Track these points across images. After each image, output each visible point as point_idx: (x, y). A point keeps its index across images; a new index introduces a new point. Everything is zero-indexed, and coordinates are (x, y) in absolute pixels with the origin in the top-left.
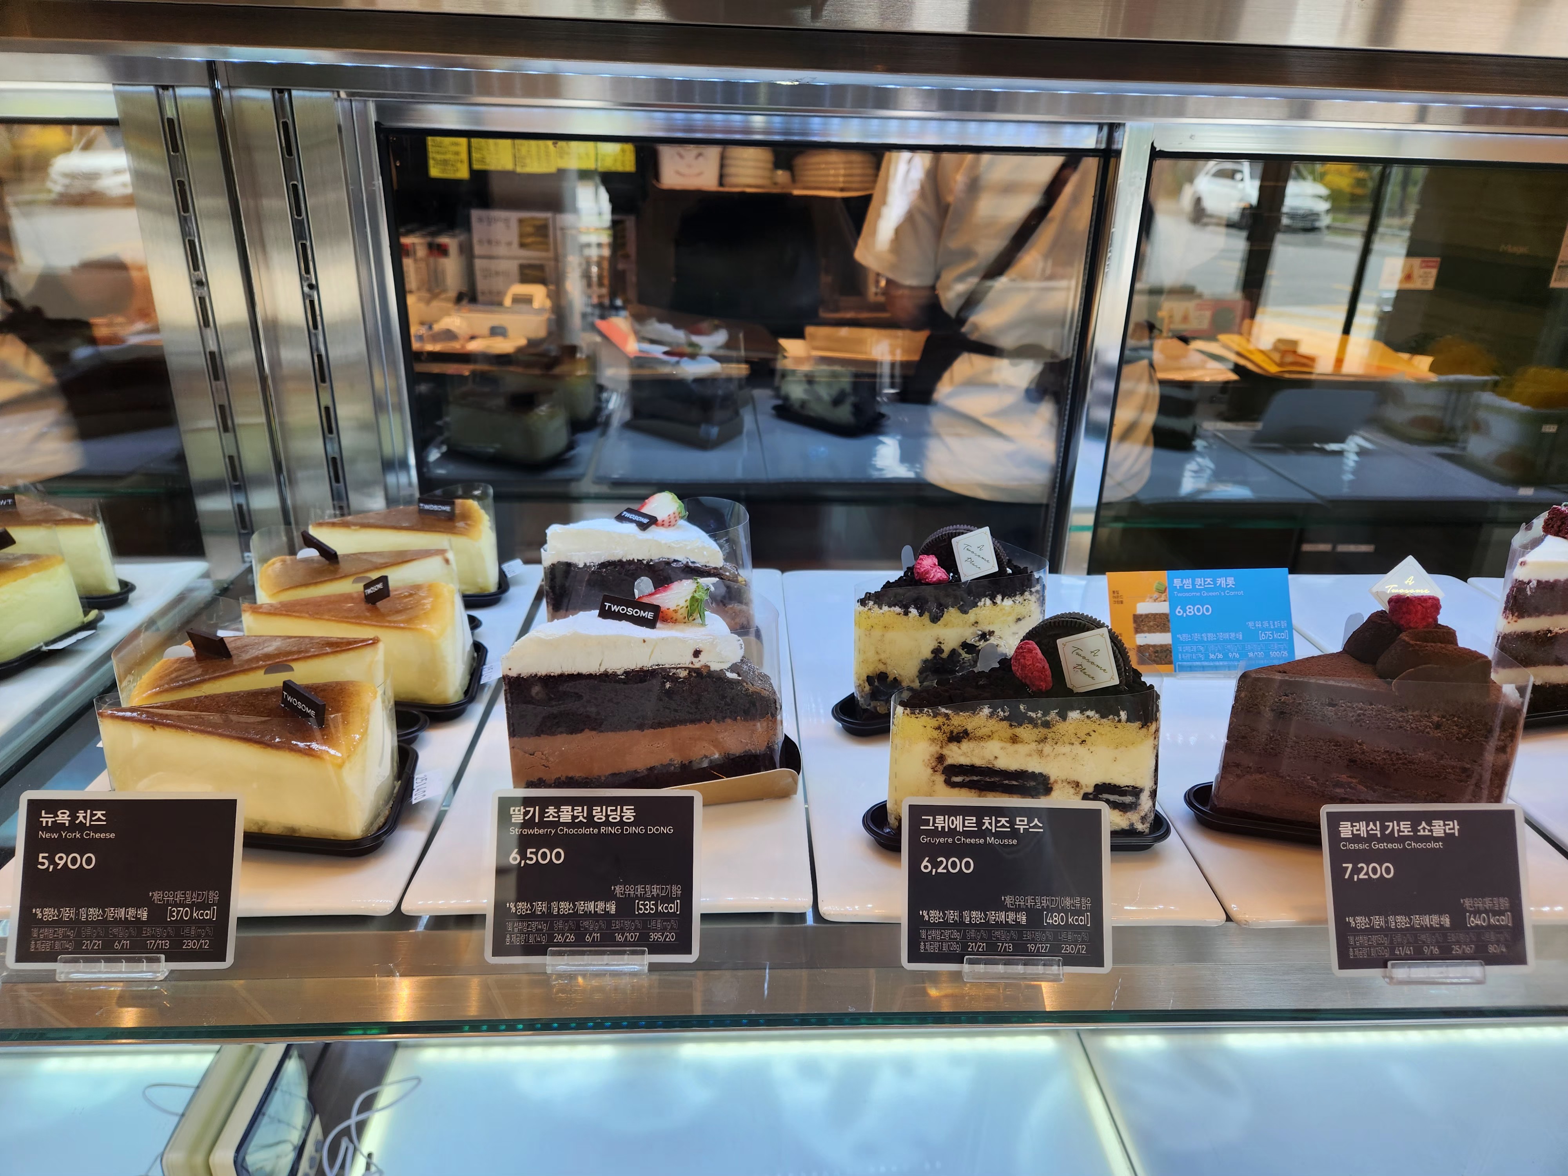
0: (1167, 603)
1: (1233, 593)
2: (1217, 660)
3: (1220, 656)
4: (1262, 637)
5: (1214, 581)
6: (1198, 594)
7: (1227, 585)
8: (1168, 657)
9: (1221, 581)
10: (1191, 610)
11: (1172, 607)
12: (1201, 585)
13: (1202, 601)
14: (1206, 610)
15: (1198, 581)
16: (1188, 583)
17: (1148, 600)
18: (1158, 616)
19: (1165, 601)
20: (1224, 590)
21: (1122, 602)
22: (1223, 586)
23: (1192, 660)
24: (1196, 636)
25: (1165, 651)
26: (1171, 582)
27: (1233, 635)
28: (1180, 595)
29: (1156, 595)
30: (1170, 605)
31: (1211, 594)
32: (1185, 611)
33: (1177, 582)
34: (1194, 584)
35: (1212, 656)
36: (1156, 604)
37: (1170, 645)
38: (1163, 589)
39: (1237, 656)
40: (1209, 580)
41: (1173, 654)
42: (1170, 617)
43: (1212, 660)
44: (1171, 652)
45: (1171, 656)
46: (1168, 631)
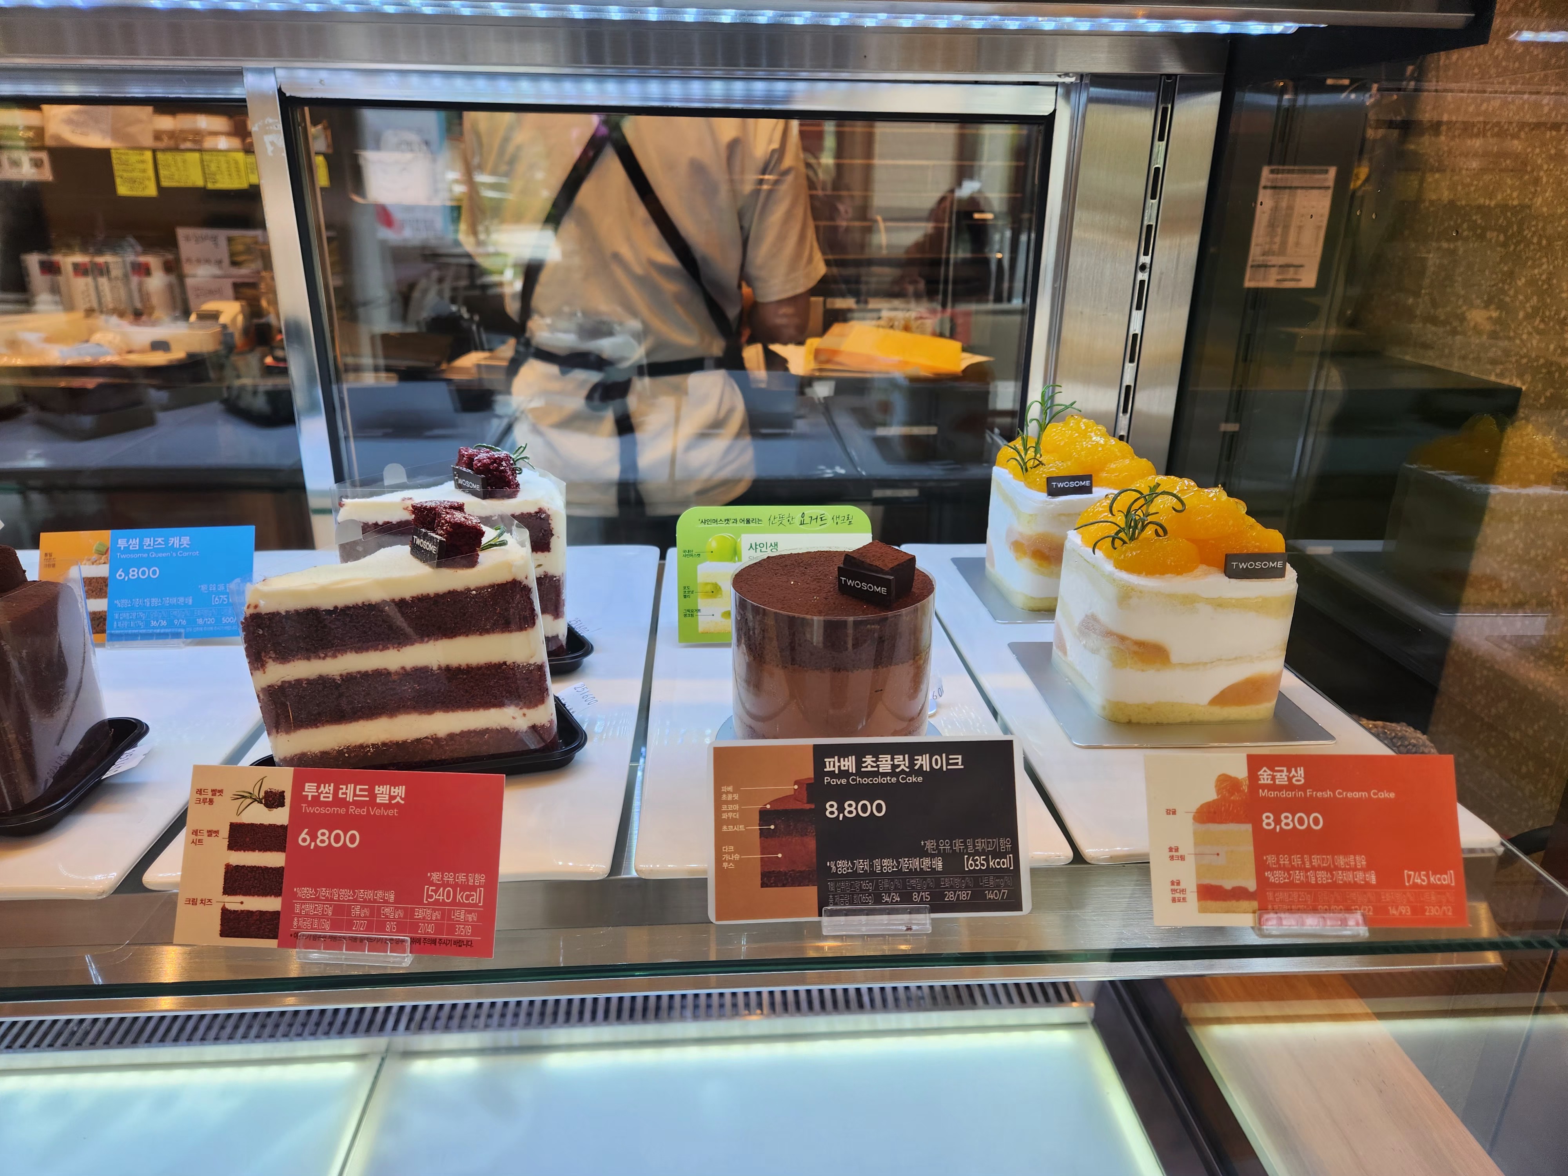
0: (107, 566)
1: (186, 554)
2: (159, 627)
3: (164, 623)
4: (216, 601)
5: (166, 541)
6: (145, 555)
7: (180, 545)
8: (101, 624)
9: (175, 541)
10: (134, 573)
11: (113, 571)
12: (149, 545)
13: (149, 563)
14: (153, 573)
15: (147, 541)
16: (134, 543)
17: (84, 562)
18: (94, 580)
19: (104, 563)
20: (176, 550)
21: (54, 566)
22: (176, 545)
23: (129, 627)
24: (137, 602)
25: (98, 619)
26: (115, 541)
27: (181, 599)
28: (123, 556)
29: (95, 557)
30: (110, 567)
31: (160, 555)
32: (127, 574)
33: (122, 543)
34: (141, 544)
35: (154, 623)
36: (94, 566)
37: (105, 612)
38: (105, 550)
39: (184, 622)
40: (160, 540)
41: (107, 622)
42: (110, 583)
43: (154, 628)
44: (105, 619)
45: (105, 624)
46: (105, 597)
